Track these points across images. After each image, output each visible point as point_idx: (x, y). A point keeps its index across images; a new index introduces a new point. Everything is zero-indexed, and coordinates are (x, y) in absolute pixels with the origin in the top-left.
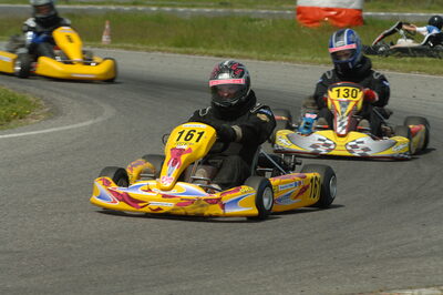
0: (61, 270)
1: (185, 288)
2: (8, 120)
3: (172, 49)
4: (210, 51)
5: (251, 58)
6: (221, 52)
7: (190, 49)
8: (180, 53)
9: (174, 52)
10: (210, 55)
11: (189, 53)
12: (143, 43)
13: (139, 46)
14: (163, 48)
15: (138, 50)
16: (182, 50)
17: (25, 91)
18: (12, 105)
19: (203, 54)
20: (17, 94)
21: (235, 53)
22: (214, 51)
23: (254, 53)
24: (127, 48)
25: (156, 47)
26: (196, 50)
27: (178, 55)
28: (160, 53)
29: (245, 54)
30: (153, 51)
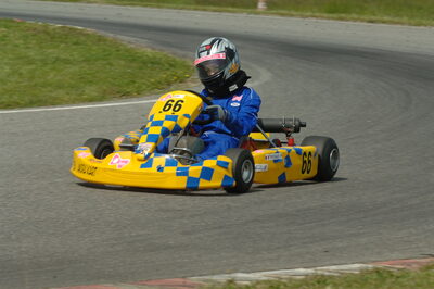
0: (221, 227)
1: (340, 245)
2: (169, 84)
3: (326, 15)
4: (362, 17)
5: (402, 24)
6: (373, 18)
7: (343, 15)
8: (333, 19)
9: (329, 18)
10: (362, 21)
11: (342, 19)
12: (297, 10)
13: (293, 12)
14: (317, 14)
15: (292, 16)
16: (335, 16)
17: (184, 56)
18: (172, 69)
19: (355, 20)
20: (178, 59)
21: (386, 18)
22: (366, 17)
23: (405, 19)
24: (282, 15)
25: (309, 14)
26: (349, 16)
27: (331, 21)
28: (314, 20)
29: (396, 19)
30: (307, 17)
